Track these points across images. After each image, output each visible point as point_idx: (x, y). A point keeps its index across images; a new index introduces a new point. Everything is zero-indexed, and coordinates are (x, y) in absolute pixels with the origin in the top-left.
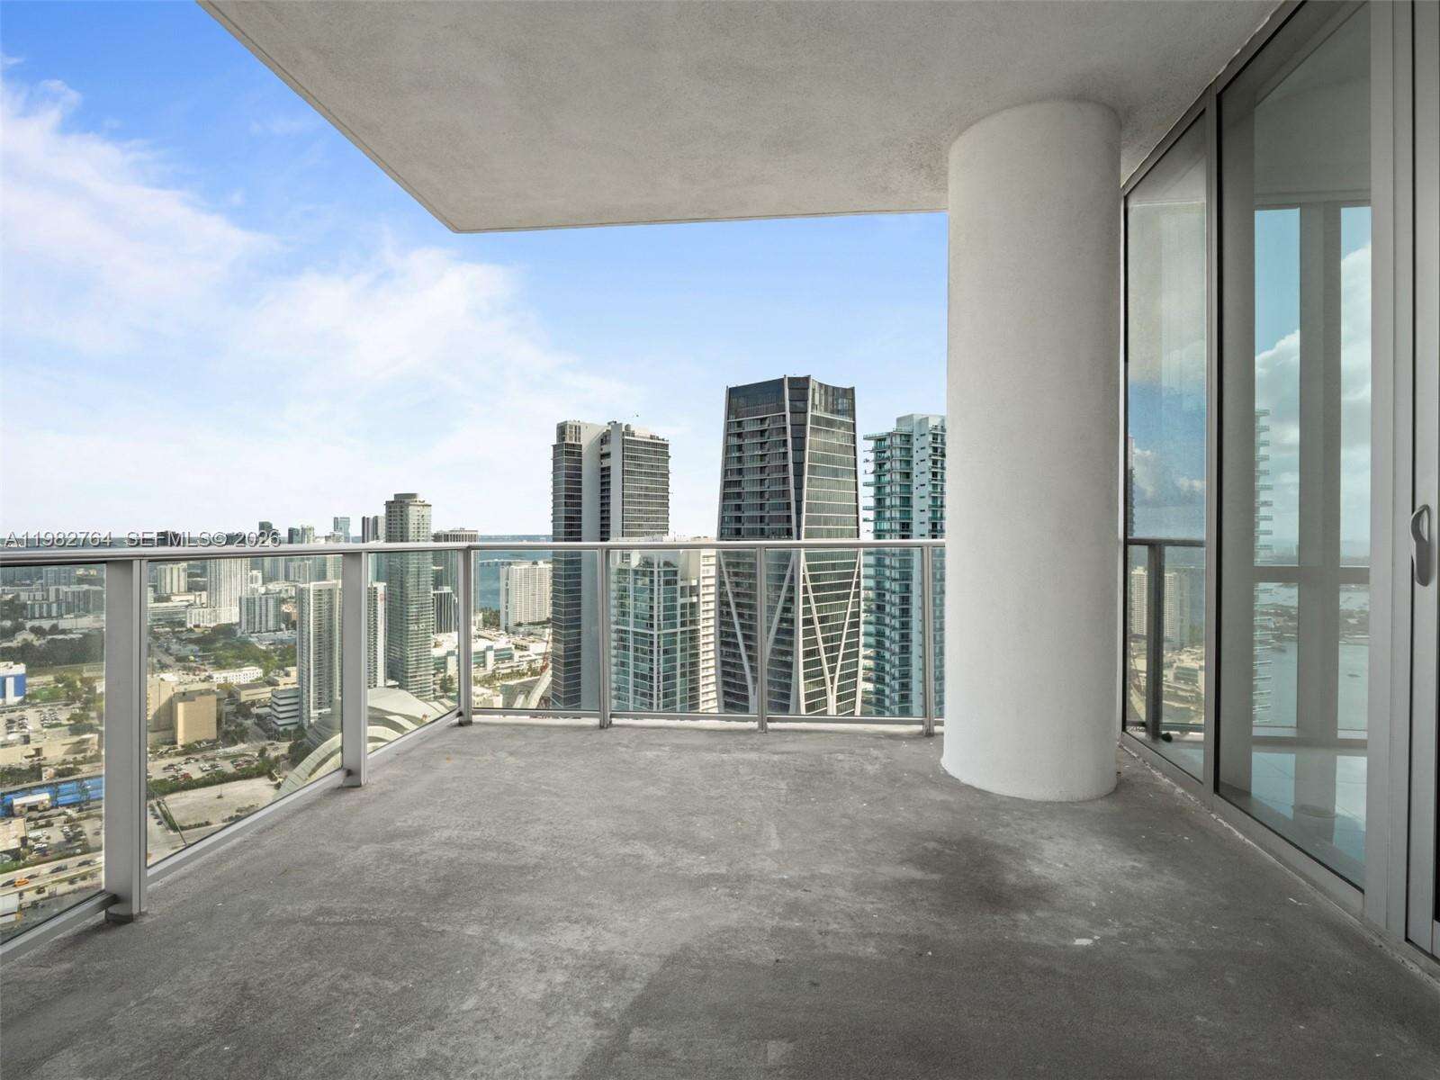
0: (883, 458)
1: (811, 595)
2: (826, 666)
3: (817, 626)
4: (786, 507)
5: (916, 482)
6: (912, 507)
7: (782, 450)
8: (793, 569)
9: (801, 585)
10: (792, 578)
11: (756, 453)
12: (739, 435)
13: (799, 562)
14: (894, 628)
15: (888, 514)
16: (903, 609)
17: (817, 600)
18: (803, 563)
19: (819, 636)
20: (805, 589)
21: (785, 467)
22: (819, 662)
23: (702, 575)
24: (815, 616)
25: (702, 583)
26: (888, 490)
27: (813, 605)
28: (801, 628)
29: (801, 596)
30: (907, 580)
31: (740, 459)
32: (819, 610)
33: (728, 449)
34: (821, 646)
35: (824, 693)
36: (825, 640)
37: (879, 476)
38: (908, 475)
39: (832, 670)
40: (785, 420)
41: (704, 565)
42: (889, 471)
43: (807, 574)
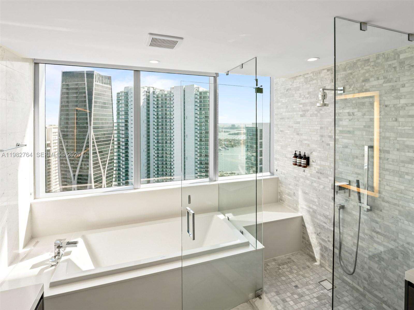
0: (119, 100)
1: (96, 144)
2: (101, 167)
3: (98, 154)
4: (85, 115)
5: (130, 107)
6: (128, 115)
7: (84, 95)
8: (88, 136)
9: (92, 141)
10: (88, 139)
11: (74, 95)
12: (67, 89)
13: (91, 133)
14: (123, 153)
15: (121, 117)
16: (126, 147)
17: (98, 145)
18: (92, 133)
19: (99, 158)
20: (93, 142)
21: (85, 101)
22: (99, 166)
23: (53, 139)
24: (97, 151)
25: (53, 142)
26: (121, 109)
27: (97, 148)
28: (92, 155)
29: (92, 145)
30: (127, 138)
31: (67, 98)
32: (99, 149)
33: (62, 94)
34: (100, 161)
35: (101, 176)
36: (101, 159)
37: (118, 105)
38: (127, 105)
39: (104, 168)
40: (85, 85)
41: (53, 135)
42: (121, 104)
43: (94, 137)
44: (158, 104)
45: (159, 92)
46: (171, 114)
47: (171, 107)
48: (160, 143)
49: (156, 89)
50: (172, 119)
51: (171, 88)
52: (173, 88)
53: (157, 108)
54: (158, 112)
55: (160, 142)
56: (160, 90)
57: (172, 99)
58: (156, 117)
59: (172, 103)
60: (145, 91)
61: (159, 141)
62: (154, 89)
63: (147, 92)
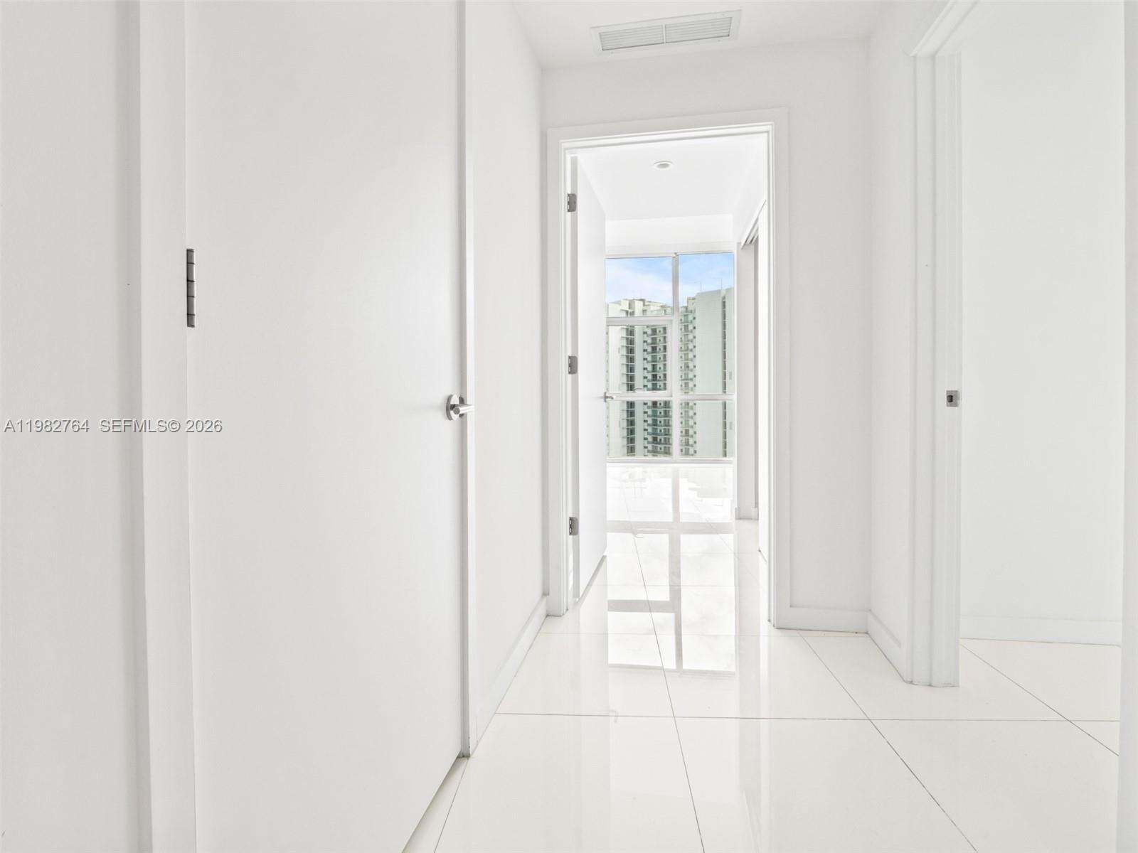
44: (654, 340)
45: (657, 310)
46: (688, 367)
47: (687, 349)
48: (660, 443)
49: (649, 305)
50: (691, 379)
51: (689, 299)
52: (694, 299)
53: (652, 353)
54: (656, 361)
55: (660, 440)
56: (662, 306)
57: (690, 327)
58: (650, 377)
59: (691, 337)
60: (623, 310)
61: (659, 437)
62: (646, 304)
63: (627, 312)
